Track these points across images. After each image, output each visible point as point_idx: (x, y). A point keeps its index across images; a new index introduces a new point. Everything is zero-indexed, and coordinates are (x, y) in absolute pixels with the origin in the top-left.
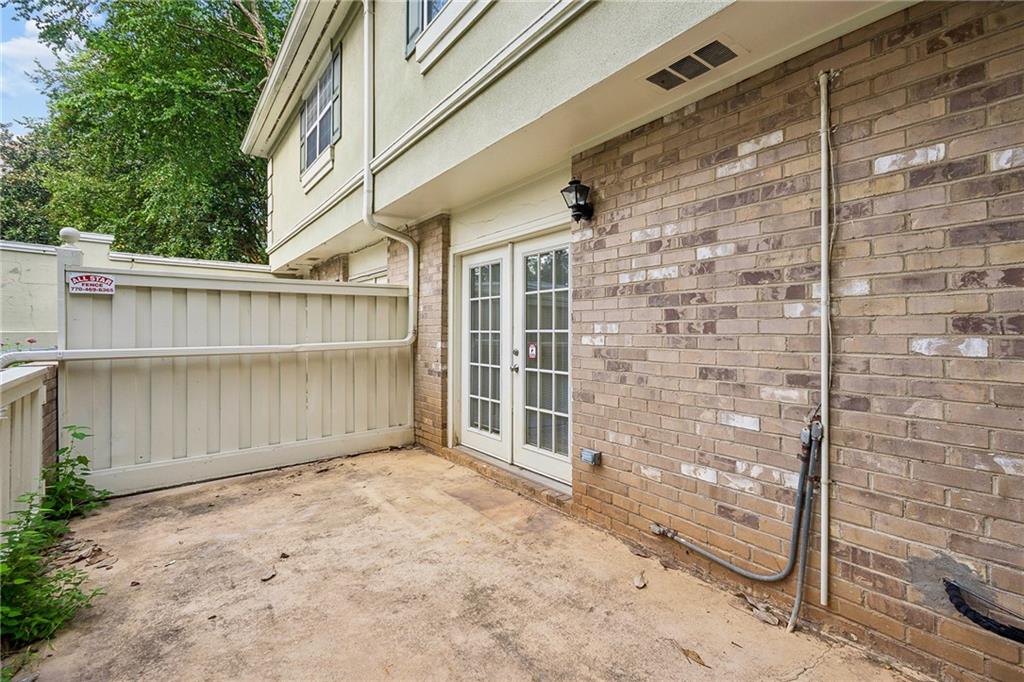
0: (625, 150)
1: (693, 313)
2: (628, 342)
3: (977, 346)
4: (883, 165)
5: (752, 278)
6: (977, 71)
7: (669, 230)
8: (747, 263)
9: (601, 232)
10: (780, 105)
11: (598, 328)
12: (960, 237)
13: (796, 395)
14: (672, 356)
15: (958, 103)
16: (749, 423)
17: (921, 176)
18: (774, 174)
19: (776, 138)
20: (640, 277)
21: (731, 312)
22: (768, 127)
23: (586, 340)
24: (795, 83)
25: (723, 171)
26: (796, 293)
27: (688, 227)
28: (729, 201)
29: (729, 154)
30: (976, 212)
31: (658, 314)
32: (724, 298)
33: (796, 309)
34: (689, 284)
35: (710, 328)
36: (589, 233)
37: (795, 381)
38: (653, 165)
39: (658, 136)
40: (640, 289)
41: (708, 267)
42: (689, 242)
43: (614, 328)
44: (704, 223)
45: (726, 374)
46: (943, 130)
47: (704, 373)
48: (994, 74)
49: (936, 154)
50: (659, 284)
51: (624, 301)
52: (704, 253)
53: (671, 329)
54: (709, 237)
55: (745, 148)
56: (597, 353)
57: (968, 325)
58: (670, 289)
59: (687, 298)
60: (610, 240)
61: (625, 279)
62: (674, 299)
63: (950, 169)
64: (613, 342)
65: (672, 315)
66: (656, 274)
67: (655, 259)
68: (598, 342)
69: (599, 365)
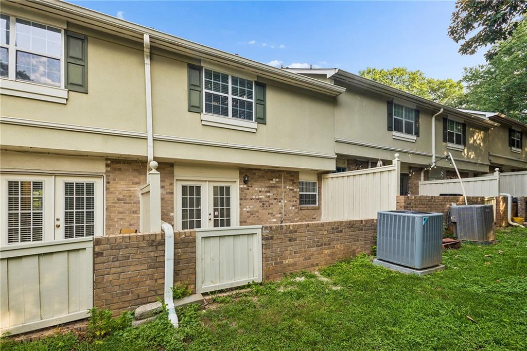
0: (254, 171)
1: (267, 204)
2: (255, 209)
3: (294, 208)
4: (287, 187)
5: (275, 199)
6: (293, 180)
7: (263, 189)
8: (275, 197)
9: (248, 186)
10: (278, 176)
11: (248, 207)
12: (293, 197)
13: (280, 215)
14: (264, 211)
15: (293, 183)
16: (275, 220)
17: (290, 190)
18: (277, 185)
19: (278, 180)
20: (257, 197)
21: (272, 204)
22: (277, 178)
23: (245, 209)
24: (280, 173)
25: (271, 182)
26: (280, 202)
27: (266, 189)
28: (272, 187)
29: (272, 180)
30: (294, 195)
31: (261, 204)
32: (271, 202)
33: (280, 204)
34: (266, 199)
35: (269, 206)
36: (245, 186)
37: (280, 213)
38: (260, 177)
39: (260, 171)
40: (257, 199)
41: (269, 196)
42: (266, 192)
43: (252, 207)
44: (268, 189)
45: (272, 213)
46: (292, 185)
47: (269, 214)
48: (295, 181)
49: (291, 188)
50: (261, 199)
51: (254, 201)
52: (268, 194)
53: (263, 207)
54: (269, 192)
55: (274, 180)
56: (248, 212)
57: (293, 206)
58: (263, 200)
59: (266, 201)
60: (250, 188)
61: (254, 197)
62: (264, 201)
63: (293, 190)
64: (251, 210)
65: (263, 204)
66: (260, 197)
67: (260, 194)
68: (248, 210)
69: (249, 214)
